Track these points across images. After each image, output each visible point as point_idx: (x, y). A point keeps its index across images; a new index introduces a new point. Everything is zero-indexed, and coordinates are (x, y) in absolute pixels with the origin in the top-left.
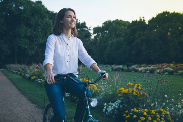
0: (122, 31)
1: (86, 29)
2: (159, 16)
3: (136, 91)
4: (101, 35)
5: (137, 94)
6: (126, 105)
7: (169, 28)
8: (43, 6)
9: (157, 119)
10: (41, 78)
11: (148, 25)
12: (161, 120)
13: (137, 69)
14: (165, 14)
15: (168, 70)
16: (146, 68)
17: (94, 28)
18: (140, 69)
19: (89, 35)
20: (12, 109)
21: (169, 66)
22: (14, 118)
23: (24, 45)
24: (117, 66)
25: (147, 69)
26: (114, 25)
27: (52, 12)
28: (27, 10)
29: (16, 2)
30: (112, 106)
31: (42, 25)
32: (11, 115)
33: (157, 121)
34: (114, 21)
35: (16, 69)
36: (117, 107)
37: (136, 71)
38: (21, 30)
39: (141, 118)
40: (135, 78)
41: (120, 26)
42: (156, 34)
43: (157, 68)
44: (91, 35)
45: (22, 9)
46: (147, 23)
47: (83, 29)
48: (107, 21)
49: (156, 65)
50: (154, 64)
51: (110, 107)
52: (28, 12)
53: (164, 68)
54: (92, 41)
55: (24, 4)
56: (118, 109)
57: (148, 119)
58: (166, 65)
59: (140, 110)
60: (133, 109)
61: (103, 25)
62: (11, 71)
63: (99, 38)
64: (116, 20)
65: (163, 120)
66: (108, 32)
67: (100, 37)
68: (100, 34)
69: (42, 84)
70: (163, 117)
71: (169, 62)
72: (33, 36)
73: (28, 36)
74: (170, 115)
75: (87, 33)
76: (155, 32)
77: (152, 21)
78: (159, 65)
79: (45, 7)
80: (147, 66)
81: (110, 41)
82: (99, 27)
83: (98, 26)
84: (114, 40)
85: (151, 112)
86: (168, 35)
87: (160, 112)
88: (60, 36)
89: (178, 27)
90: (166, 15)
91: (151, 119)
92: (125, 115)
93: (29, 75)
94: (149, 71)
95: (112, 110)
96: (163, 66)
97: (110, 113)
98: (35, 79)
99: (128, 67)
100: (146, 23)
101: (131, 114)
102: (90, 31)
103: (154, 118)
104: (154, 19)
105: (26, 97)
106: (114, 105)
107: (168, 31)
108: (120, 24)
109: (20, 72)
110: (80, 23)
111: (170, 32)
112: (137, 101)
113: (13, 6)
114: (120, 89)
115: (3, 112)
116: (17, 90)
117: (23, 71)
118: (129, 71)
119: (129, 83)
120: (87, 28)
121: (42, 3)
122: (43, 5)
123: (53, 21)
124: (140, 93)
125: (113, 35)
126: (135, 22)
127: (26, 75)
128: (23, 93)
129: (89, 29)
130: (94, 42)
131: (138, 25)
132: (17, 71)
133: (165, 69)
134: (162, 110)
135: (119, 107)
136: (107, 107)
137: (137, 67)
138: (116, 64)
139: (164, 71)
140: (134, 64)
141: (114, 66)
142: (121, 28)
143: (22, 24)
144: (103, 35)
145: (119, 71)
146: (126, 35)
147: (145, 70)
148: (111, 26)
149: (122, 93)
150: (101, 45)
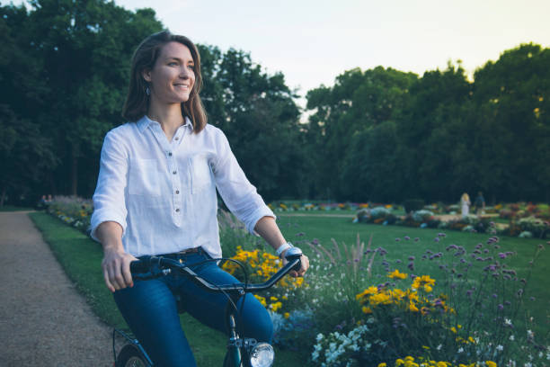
0: (393, 102)
1: (285, 94)
2: (508, 58)
3: (417, 298)
4: (329, 113)
6: (382, 343)
7: (537, 94)
8: (159, 25)
11: (473, 84)
13: (436, 217)
14: (527, 54)
15: (531, 224)
17: (310, 93)
18: (445, 219)
19: (293, 112)
20: (38, 342)
21: (533, 211)
23: (99, 139)
24: (375, 206)
26: (370, 82)
28: (109, 37)
29: (79, 12)
30: (342, 342)
34: (369, 72)
35: (71, 212)
37: (433, 225)
38: (91, 93)
40: (411, 259)
41: (387, 86)
42: (496, 112)
43: (496, 215)
44: (300, 114)
45: (96, 31)
46: (470, 79)
47: (276, 94)
48: (349, 72)
49: (497, 207)
50: (489, 204)
51: (333, 345)
52: (113, 41)
53: (518, 218)
54: (302, 130)
55: (102, 17)
58: (527, 208)
59: (423, 364)
60: (403, 358)
61: (338, 82)
62: (57, 218)
63: (322, 121)
64: (376, 68)
66: (350, 103)
67: (326, 118)
68: (327, 110)
71: (534, 199)
73: (112, 112)
75: (287, 106)
76: (492, 106)
77: (486, 73)
78: (503, 207)
79: (165, 27)
81: (357, 132)
82: (325, 89)
83: (322, 85)
84: (370, 128)
86: (535, 118)
90: (530, 55)
94: (472, 225)
95: (340, 357)
96: (517, 209)
97: (332, 366)
99: (408, 211)
100: (466, 77)
102: (296, 101)
104: (492, 68)
105: (88, 303)
106: (346, 342)
107: (535, 104)
108: (389, 82)
109: (81, 220)
110: (268, 78)
111: (541, 106)
113: (70, 23)
114: (366, 292)
115: (9, 351)
118: (411, 226)
119: (397, 273)
120: (289, 92)
121: (156, 16)
122: (159, 22)
125: (367, 114)
126: (432, 77)
128: (80, 290)
129: (293, 93)
130: (307, 135)
131: (444, 85)
132: (73, 217)
133: (523, 220)
134: (494, 365)
135: (362, 349)
136: (325, 347)
137: (436, 211)
138: (373, 201)
139: (516, 225)
140: (429, 203)
141: (366, 206)
142: (390, 91)
143: (95, 78)
144: (335, 113)
145: (381, 223)
146: (405, 113)
147: (459, 222)
148: (362, 87)
149: (372, 303)
150: (329, 144)
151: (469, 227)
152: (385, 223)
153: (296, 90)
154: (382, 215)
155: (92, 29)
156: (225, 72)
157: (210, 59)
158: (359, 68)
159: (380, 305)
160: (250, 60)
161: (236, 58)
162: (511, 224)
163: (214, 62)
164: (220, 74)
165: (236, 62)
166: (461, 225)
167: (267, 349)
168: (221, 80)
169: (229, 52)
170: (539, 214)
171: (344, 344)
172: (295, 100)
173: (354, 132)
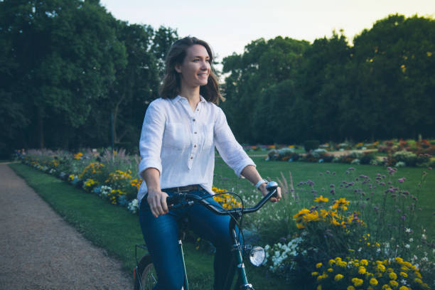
0: (290, 65)
2: (379, 26)
3: (337, 216)
4: (240, 75)
5: (340, 222)
6: (315, 249)
7: (403, 54)
8: (103, 10)
9: (391, 282)
10: (108, 185)
11: (353, 48)
12: (401, 285)
13: (330, 154)
14: (394, 22)
15: (404, 156)
16: (351, 152)
17: (225, 59)
18: (337, 154)
20: (50, 262)
21: (405, 146)
22: (58, 284)
23: (61, 103)
24: (281, 147)
25: (355, 154)
26: (272, 49)
27: (125, 23)
28: (64, 21)
29: (39, 1)
30: (284, 251)
31: (100, 54)
32: (50, 277)
33: (392, 288)
34: (271, 41)
35: (45, 162)
36: (294, 253)
37: (328, 160)
38: (52, 66)
39: (353, 280)
40: (332, 186)
41: (286, 52)
42: (371, 70)
43: (376, 150)
44: (219, 74)
45: (53, 16)
46: (351, 44)
48: (256, 42)
49: (375, 144)
50: (369, 142)
51: (277, 253)
52: (67, 24)
53: (393, 152)
55: (58, 5)
56: (299, 259)
57: (371, 282)
58: (399, 144)
59: (350, 263)
60: (334, 259)
61: (246, 50)
62: (33, 167)
63: (235, 82)
64: (277, 38)
65: (405, 285)
66: (257, 67)
67: (238, 79)
68: (239, 72)
69: (111, 199)
70: (405, 279)
71: (404, 136)
72: (82, 82)
73: (69, 81)
74: (420, 271)
76: (370, 65)
77: (363, 38)
78: (381, 143)
79: (108, 12)
80: (353, 146)
81: (263, 89)
82: (237, 55)
83: (234, 53)
84: (274, 86)
85: (376, 265)
86: (402, 72)
87: (396, 267)
88: (175, 101)
89: (425, 53)
90: (396, 24)
91: (376, 282)
92: (315, 273)
93: (77, 177)
94: (359, 158)
95: (284, 261)
96: (391, 145)
97: (278, 268)
98: (93, 186)
99: (307, 150)
100: (347, 43)
101: (329, 272)
103: (385, 279)
104: (367, 34)
105: (79, 231)
106: (288, 250)
107: (401, 62)
108: (287, 48)
109: (54, 168)
111: (406, 63)
112: (341, 239)
113: (32, 10)
114: (300, 212)
115: (31, 269)
116: (53, 213)
117: (63, 167)
118: (311, 161)
119: (319, 197)
122: (103, 7)
123: (127, 45)
124: (346, 220)
125: (271, 75)
126: (321, 43)
127: (71, 176)
128: (70, 222)
131: (330, 49)
132: (47, 166)
133: (397, 153)
134: (401, 260)
135: (301, 255)
136: (272, 254)
137: (329, 149)
138: (278, 143)
139: (393, 158)
140: (323, 143)
141: (273, 147)
142: (288, 55)
143: (54, 54)
144: (246, 74)
145: (287, 160)
146: (301, 72)
147: (349, 157)
148: (265, 53)
149: (304, 221)
150: (242, 99)
151: (356, 160)
152: (291, 160)
154: (288, 154)
155: (50, 14)
156: (158, 45)
157: (145, 36)
159: (311, 222)
160: (177, 35)
161: (165, 34)
162: (388, 156)
163: (149, 38)
164: (153, 48)
165: (166, 37)
166: (350, 159)
167: (260, 250)
168: (155, 52)
169: (160, 30)
170: (409, 148)
171: (286, 251)
173: (261, 88)
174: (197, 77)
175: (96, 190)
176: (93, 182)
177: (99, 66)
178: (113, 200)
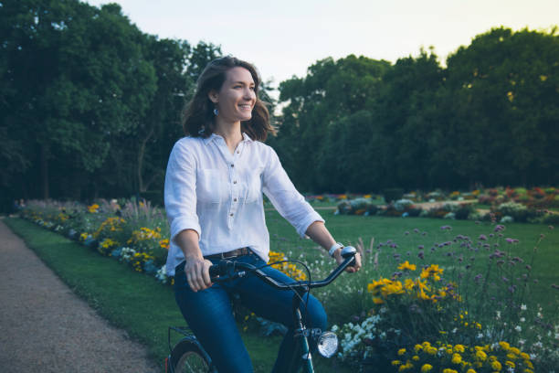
0: (366, 91)
2: (480, 42)
3: (426, 287)
4: (302, 104)
5: (430, 296)
6: (396, 331)
7: (509, 77)
8: (125, 20)
10: (131, 246)
11: (446, 70)
13: (417, 206)
14: (499, 36)
15: (511, 208)
16: (444, 203)
17: (282, 84)
18: (426, 207)
19: (268, 105)
20: (54, 347)
21: (513, 195)
23: (71, 140)
24: (354, 198)
25: (448, 206)
26: (343, 72)
27: (153, 38)
28: (75, 34)
29: (43, 9)
30: (356, 332)
31: (122, 77)
32: (53, 366)
34: (341, 61)
35: (50, 217)
36: (370, 336)
37: (415, 213)
38: (59, 93)
39: (445, 370)
40: (420, 248)
41: (360, 75)
42: (470, 98)
43: (476, 201)
44: (274, 106)
45: (62, 29)
46: (443, 65)
48: (321, 62)
49: (474, 193)
50: (467, 190)
51: (348, 336)
52: (79, 38)
53: (497, 203)
54: (277, 123)
55: (67, 14)
56: (375, 343)
58: (505, 193)
59: (441, 349)
60: (420, 343)
61: (310, 72)
62: (34, 223)
63: (296, 113)
64: (349, 57)
66: (324, 94)
67: (300, 110)
68: (300, 101)
69: (134, 265)
71: (510, 183)
72: (98, 113)
73: (82, 112)
76: (467, 92)
77: (459, 58)
78: (482, 192)
79: (132, 23)
80: (447, 195)
81: (331, 123)
82: (297, 79)
83: (294, 76)
84: (345, 118)
85: (475, 352)
86: (509, 101)
87: (501, 354)
88: (209, 141)
89: (538, 76)
90: (501, 39)
92: (396, 362)
93: (90, 236)
94: (454, 212)
95: (356, 346)
96: (495, 194)
97: (349, 355)
98: (111, 248)
99: (388, 201)
100: (439, 63)
101: (414, 361)
103: (486, 370)
104: (464, 53)
105: (92, 307)
107: (507, 88)
108: (362, 70)
109: (62, 225)
111: (513, 89)
112: (431, 318)
113: (34, 20)
114: (378, 283)
115: (29, 357)
116: (58, 283)
117: (73, 223)
118: (392, 215)
121: (122, 11)
122: (126, 17)
123: (156, 66)
124: (437, 293)
125: (341, 104)
126: (405, 64)
127: (83, 235)
128: (81, 294)
129: (266, 86)
130: (282, 127)
131: (417, 71)
132: (53, 221)
133: (503, 205)
134: (506, 345)
135: (378, 338)
136: (342, 337)
137: (415, 200)
138: (351, 192)
139: (497, 210)
140: (407, 191)
141: (344, 197)
142: (363, 79)
143: (63, 77)
144: (309, 104)
145: (362, 214)
146: (381, 101)
147: (441, 210)
148: (334, 77)
149: (383, 294)
150: (304, 135)
151: (450, 214)
152: (367, 214)
153: (269, 82)
154: (363, 206)
155: (57, 26)
156: (196, 66)
157: (180, 54)
158: (330, 58)
159: (393, 295)
160: (221, 53)
161: (205, 51)
162: (491, 209)
163: (185, 57)
164: (190, 69)
165: (206, 56)
166: (442, 212)
167: (332, 337)
168: (192, 74)
169: (199, 46)
170: (517, 198)
171: (360, 333)
172: (268, 92)
173: (329, 121)
174: (237, 108)
175: (115, 253)
176: (111, 243)
177: (121, 92)
178: (137, 266)
